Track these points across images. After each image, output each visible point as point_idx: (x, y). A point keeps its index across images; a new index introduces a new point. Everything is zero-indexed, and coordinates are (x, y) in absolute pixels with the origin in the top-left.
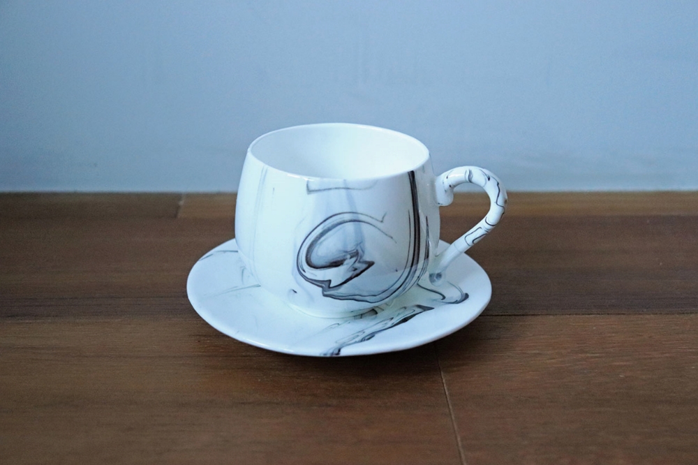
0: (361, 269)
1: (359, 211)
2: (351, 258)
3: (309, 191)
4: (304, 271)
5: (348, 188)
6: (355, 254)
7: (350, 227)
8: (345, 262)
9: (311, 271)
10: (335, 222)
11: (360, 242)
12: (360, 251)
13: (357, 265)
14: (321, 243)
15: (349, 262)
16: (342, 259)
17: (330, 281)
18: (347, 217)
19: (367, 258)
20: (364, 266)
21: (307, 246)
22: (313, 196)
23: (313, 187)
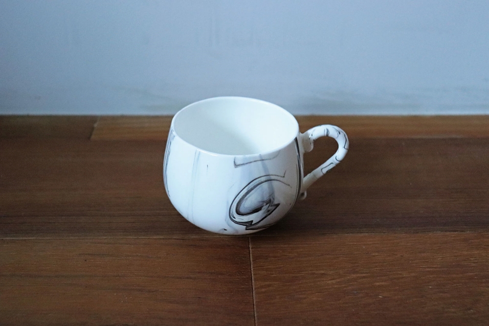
0: (272, 210)
1: (271, 174)
2: (266, 205)
3: (236, 165)
4: (234, 218)
5: (263, 160)
6: (269, 202)
7: (265, 185)
8: (263, 208)
9: (239, 217)
10: (256, 184)
11: (272, 194)
12: (272, 199)
13: (270, 208)
14: (247, 199)
15: (265, 208)
16: (260, 206)
17: (252, 221)
18: (263, 179)
19: (276, 202)
20: (274, 208)
21: (237, 202)
22: (239, 168)
23: (238, 163)
